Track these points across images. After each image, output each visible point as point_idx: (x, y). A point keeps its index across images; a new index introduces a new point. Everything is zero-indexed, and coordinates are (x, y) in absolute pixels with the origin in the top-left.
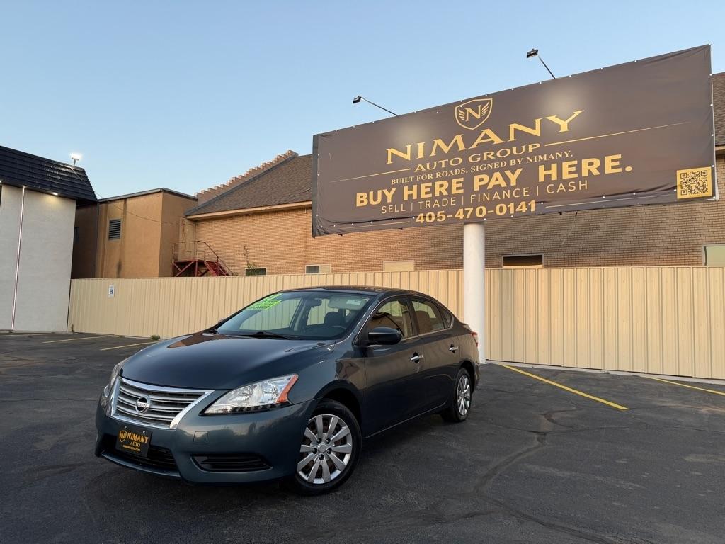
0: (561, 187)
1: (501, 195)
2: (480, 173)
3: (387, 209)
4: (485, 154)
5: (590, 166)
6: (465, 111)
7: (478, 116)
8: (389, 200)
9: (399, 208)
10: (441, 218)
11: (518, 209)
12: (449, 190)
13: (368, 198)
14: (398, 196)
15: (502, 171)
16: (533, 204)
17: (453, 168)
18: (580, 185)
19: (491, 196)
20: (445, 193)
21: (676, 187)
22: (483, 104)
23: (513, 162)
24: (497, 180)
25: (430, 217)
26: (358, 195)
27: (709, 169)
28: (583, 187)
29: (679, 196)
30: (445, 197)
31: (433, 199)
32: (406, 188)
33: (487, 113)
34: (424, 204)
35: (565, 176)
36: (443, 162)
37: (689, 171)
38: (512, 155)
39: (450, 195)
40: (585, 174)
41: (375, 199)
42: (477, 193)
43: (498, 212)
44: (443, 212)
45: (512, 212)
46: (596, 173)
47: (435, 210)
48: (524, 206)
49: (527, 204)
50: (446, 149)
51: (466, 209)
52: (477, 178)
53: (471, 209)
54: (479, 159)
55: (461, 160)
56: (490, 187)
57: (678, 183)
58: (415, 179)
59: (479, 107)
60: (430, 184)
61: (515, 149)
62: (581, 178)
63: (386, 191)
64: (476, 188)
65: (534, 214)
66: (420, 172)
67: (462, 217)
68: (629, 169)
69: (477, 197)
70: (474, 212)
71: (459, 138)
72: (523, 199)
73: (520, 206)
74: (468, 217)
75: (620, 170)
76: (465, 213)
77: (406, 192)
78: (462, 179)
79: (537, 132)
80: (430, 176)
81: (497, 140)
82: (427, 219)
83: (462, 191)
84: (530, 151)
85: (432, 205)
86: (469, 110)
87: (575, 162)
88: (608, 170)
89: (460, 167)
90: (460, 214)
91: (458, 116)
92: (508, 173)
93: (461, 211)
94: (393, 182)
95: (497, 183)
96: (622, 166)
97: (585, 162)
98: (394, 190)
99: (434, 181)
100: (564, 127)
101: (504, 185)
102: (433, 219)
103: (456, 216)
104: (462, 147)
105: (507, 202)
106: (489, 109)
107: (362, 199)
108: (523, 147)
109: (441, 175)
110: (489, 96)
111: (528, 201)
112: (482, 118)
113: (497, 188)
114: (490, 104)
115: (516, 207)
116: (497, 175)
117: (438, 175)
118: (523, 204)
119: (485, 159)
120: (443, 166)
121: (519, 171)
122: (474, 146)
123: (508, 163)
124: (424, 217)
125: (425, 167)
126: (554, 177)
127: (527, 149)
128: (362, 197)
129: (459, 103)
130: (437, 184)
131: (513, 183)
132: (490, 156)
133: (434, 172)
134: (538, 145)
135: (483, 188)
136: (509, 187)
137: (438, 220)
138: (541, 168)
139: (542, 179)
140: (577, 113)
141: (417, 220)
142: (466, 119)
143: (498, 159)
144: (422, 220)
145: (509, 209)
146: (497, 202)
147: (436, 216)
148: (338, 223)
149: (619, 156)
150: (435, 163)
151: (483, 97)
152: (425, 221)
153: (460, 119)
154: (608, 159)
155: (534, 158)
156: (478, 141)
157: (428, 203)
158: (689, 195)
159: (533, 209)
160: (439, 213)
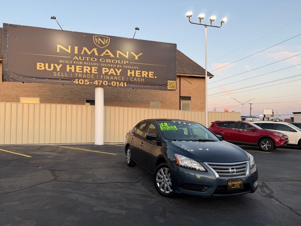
0: (135, 79)
1: (114, 78)
2: (105, 67)
3: (57, 74)
4: (107, 60)
5: (144, 74)
6: (98, 39)
7: (104, 43)
8: (58, 70)
9: (64, 74)
10: (87, 83)
11: (120, 85)
12: (91, 71)
13: (45, 66)
14: (63, 69)
15: (114, 68)
16: (125, 83)
17: (93, 62)
18: (142, 80)
19: (110, 78)
20: (89, 72)
21: (167, 86)
22: (106, 39)
23: (118, 66)
24: (112, 72)
25: (81, 81)
26: (38, 64)
27: (175, 81)
28: (142, 81)
29: (168, 89)
30: (89, 74)
31: (83, 73)
32: (68, 66)
33: (108, 43)
34: (78, 75)
35: (137, 76)
36: (88, 58)
37: (171, 81)
38: (118, 63)
39: (91, 74)
40: (143, 76)
41: (49, 67)
42: (103, 75)
43: (112, 84)
44: (88, 80)
45: (118, 85)
46: (146, 76)
47: (84, 79)
48: (122, 84)
49: (123, 83)
50: (89, 53)
51: (99, 81)
52: (103, 69)
53: (101, 81)
54: (104, 61)
55: (96, 60)
56: (109, 74)
57: (168, 84)
58: (73, 63)
59: (104, 39)
60: (81, 67)
61: (119, 61)
62: (141, 77)
63: (56, 65)
64: (103, 73)
65: (126, 87)
66: (76, 60)
67: (97, 84)
68: (156, 77)
69: (104, 77)
70: (102, 83)
71: (95, 50)
72: (122, 81)
73: (121, 84)
74: (100, 84)
75: (153, 77)
76: (99, 83)
77: (68, 68)
78: (97, 68)
79: (127, 57)
80: (81, 63)
81: (112, 56)
82: (80, 82)
83: (97, 73)
84: (125, 63)
85: (82, 76)
86: (99, 39)
87: (140, 71)
88: (150, 77)
89: (96, 62)
90: (96, 82)
91: (95, 40)
92: (116, 70)
93: (97, 81)
94: (61, 61)
95: (112, 73)
96: (154, 76)
97: (143, 72)
98: (61, 65)
99: (83, 65)
100: (137, 58)
101: (115, 74)
102: (83, 83)
103: (94, 83)
104: (96, 54)
105: (116, 81)
106: (108, 41)
107: (40, 66)
108: (122, 61)
109: (87, 64)
110: (108, 36)
111: (124, 82)
112: (106, 45)
113: (112, 75)
114: (108, 40)
115: (119, 84)
116: (112, 69)
117: (85, 63)
118: (122, 83)
119: (107, 62)
120: (88, 60)
121: (121, 70)
122: (102, 55)
123: (117, 66)
124: (78, 81)
125: (79, 58)
126: (133, 75)
127: (124, 62)
128: (40, 65)
129: (95, 35)
130: (85, 67)
131: (118, 74)
132: (109, 61)
133: (83, 61)
134: (128, 62)
135: (106, 74)
136: (117, 75)
137: (86, 83)
138: (129, 71)
139: (129, 75)
140: (141, 54)
141: (74, 82)
142: (98, 43)
143: (112, 63)
144: (77, 82)
145: (117, 84)
146: (112, 80)
147: (84, 81)
148: (23, 76)
149: (153, 72)
150: (84, 58)
151: (106, 36)
152: (79, 83)
153: (95, 42)
154: (150, 73)
155: (126, 66)
156: (104, 53)
157: (80, 75)
158: (171, 89)
159: (126, 86)
160: (86, 81)
